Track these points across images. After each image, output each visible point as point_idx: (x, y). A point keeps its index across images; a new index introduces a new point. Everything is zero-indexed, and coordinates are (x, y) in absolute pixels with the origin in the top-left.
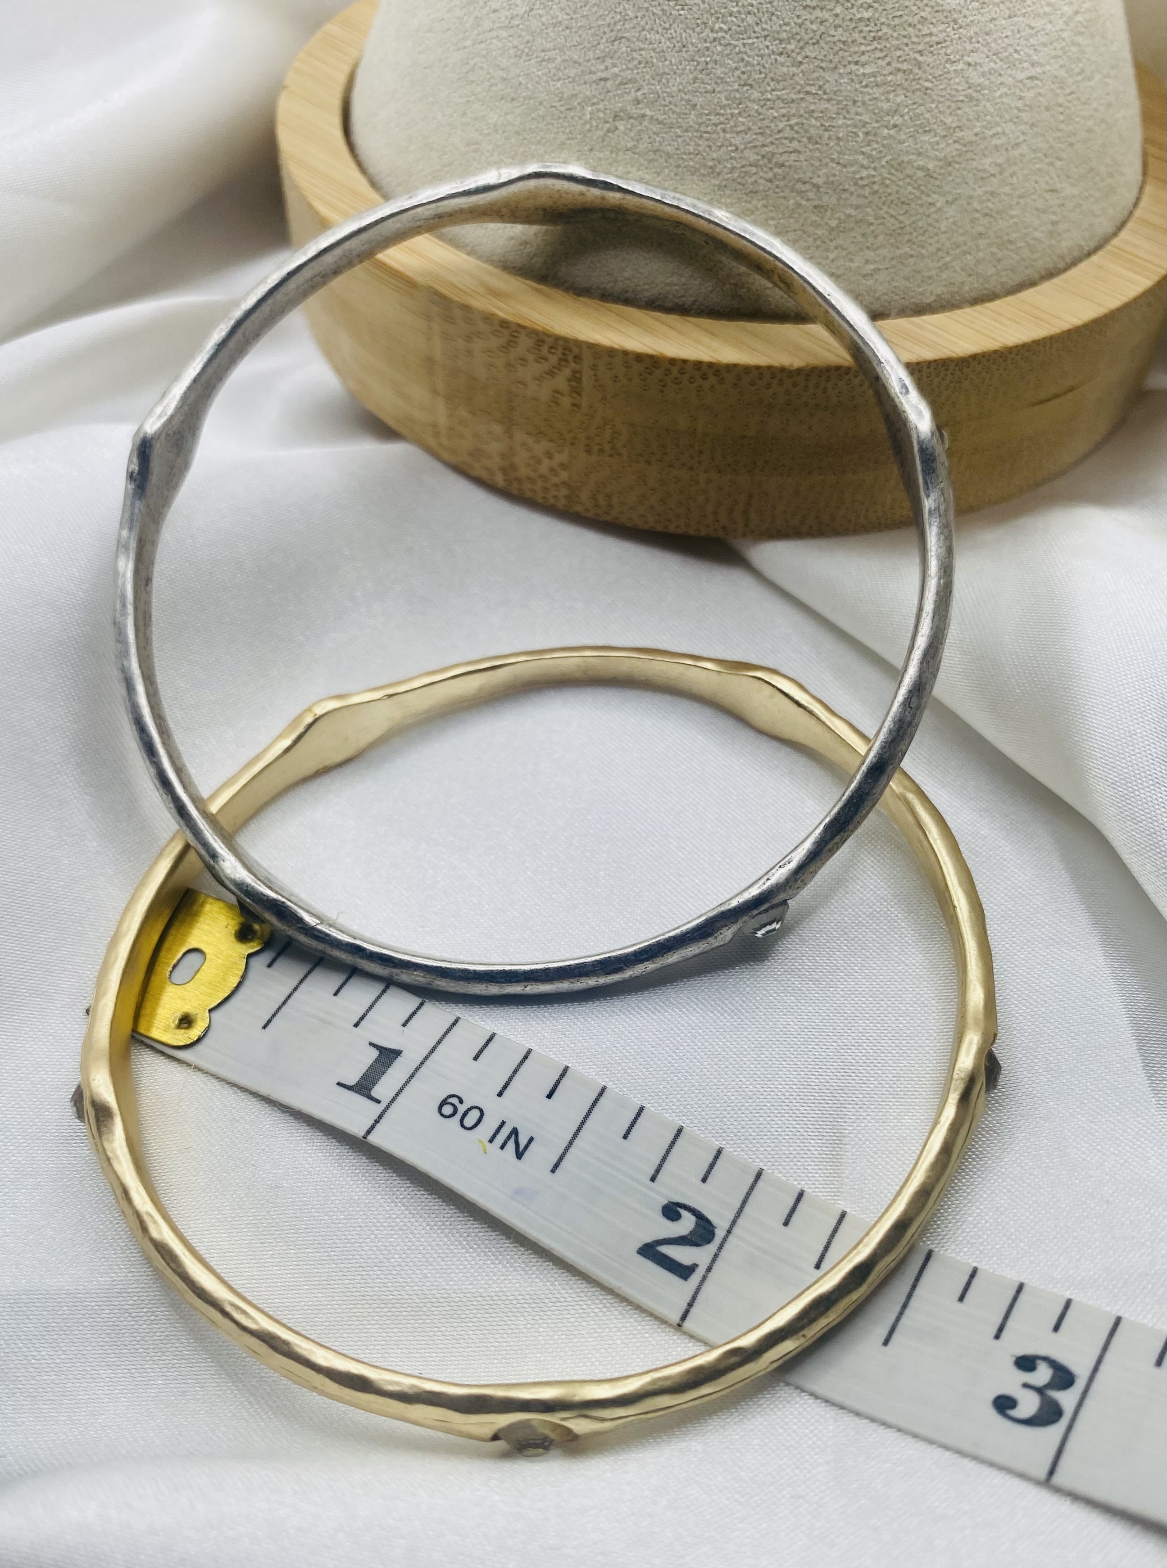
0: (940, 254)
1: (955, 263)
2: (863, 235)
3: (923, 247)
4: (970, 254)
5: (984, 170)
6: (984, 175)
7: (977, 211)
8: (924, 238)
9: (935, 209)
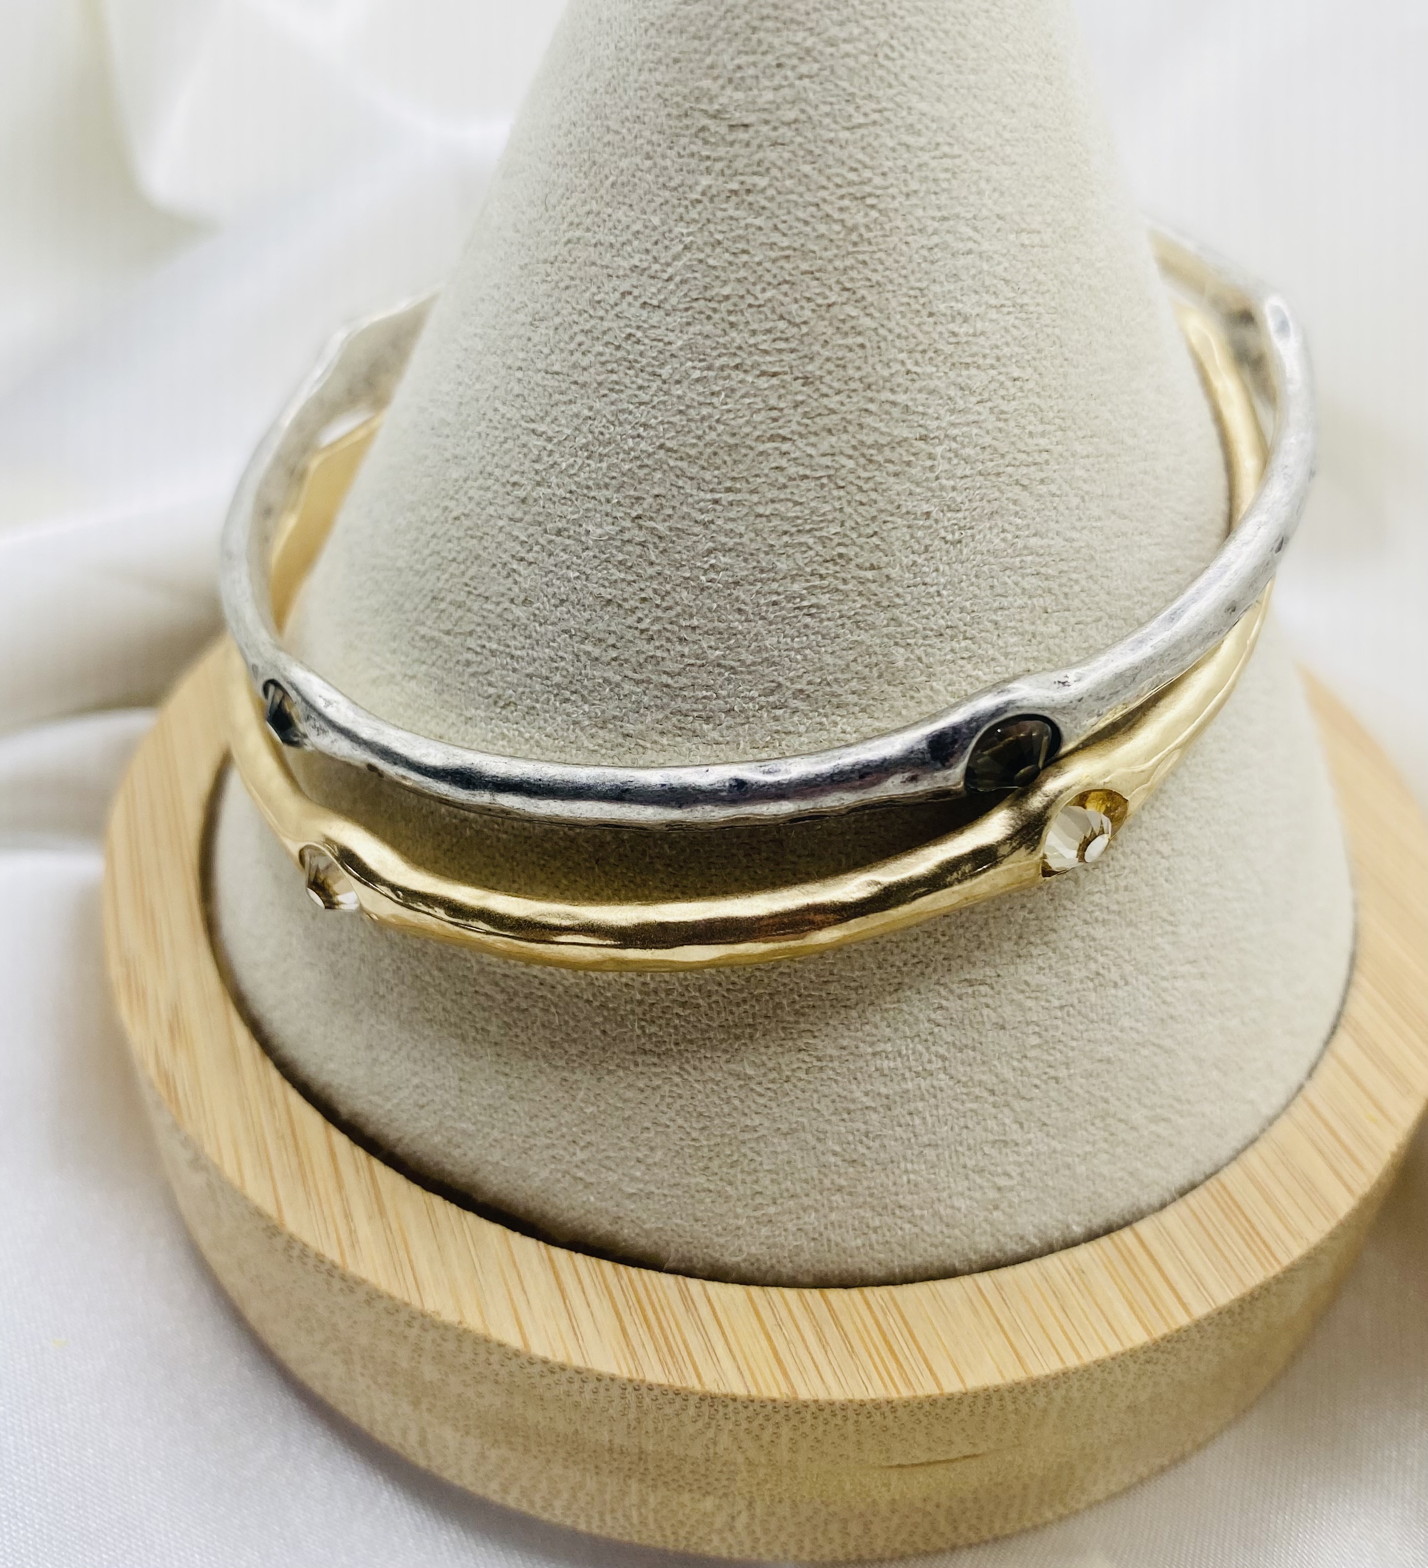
0: (759, 1200)
1: (786, 1218)
2: (632, 1140)
3: (730, 1183)
4: (816, 1211)
5: (853, 1101)
6: (852, 1107)
7: (835, 1154)
8: (732, 1171)
9: (756, 1135)
